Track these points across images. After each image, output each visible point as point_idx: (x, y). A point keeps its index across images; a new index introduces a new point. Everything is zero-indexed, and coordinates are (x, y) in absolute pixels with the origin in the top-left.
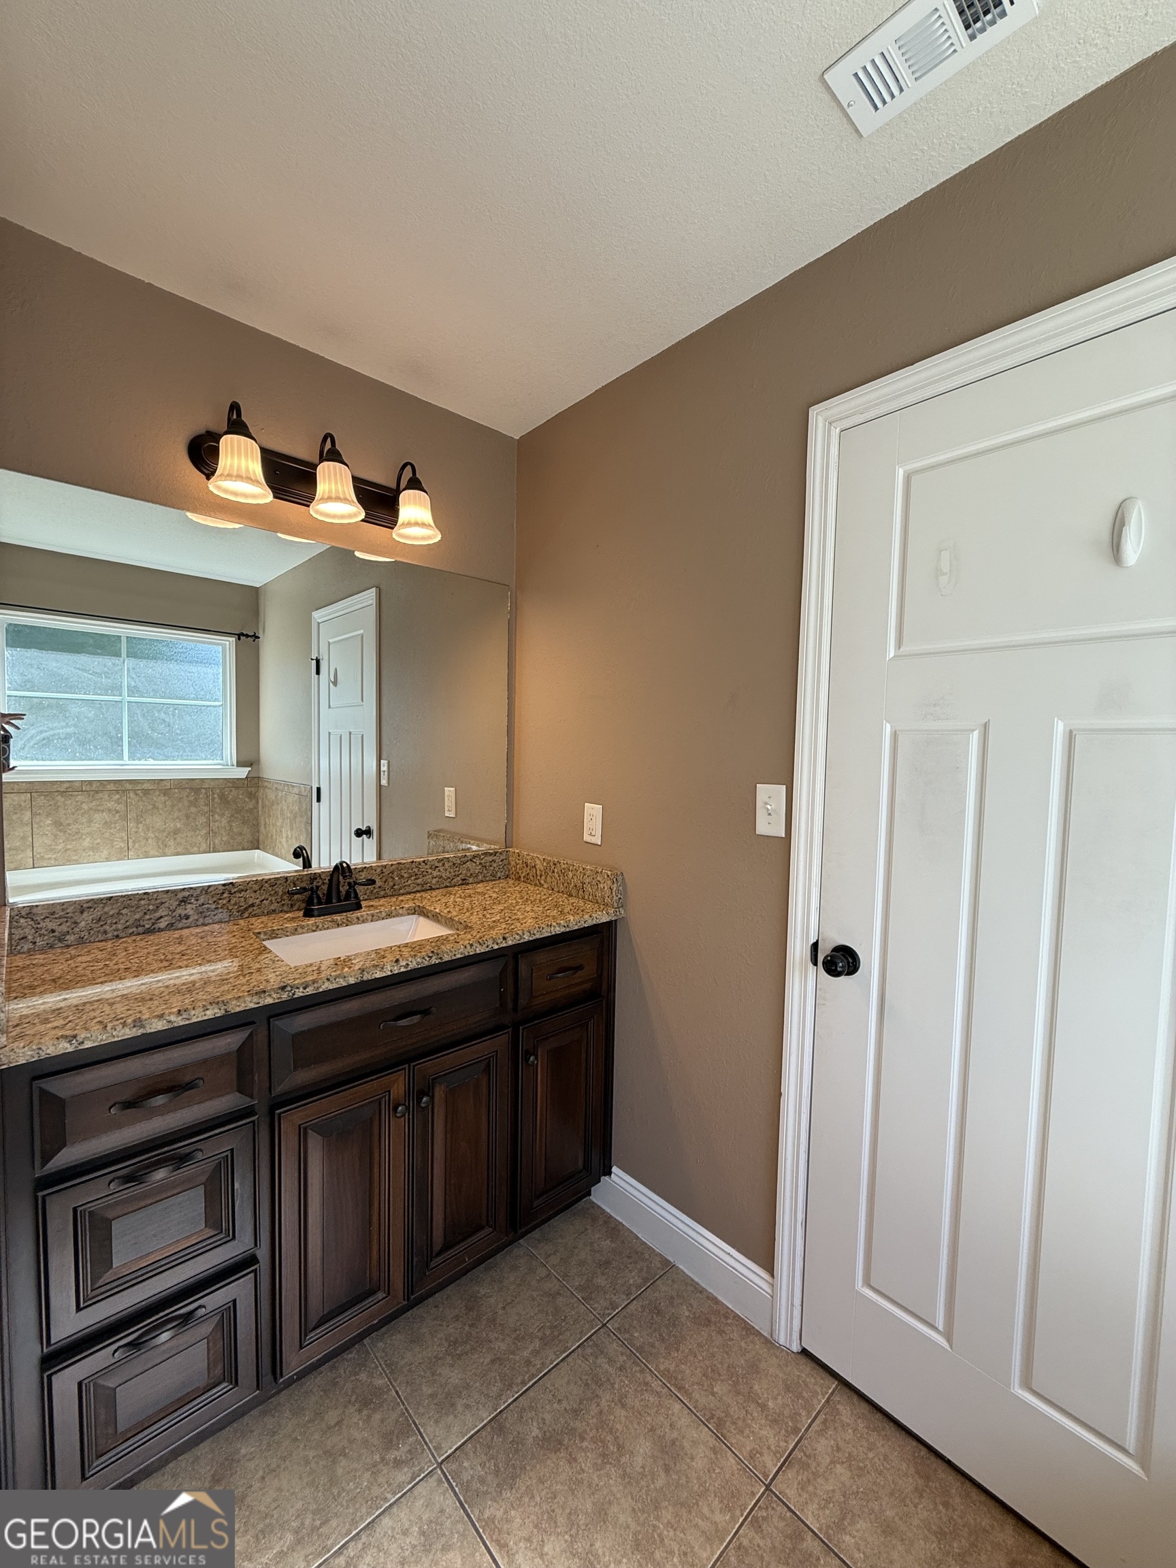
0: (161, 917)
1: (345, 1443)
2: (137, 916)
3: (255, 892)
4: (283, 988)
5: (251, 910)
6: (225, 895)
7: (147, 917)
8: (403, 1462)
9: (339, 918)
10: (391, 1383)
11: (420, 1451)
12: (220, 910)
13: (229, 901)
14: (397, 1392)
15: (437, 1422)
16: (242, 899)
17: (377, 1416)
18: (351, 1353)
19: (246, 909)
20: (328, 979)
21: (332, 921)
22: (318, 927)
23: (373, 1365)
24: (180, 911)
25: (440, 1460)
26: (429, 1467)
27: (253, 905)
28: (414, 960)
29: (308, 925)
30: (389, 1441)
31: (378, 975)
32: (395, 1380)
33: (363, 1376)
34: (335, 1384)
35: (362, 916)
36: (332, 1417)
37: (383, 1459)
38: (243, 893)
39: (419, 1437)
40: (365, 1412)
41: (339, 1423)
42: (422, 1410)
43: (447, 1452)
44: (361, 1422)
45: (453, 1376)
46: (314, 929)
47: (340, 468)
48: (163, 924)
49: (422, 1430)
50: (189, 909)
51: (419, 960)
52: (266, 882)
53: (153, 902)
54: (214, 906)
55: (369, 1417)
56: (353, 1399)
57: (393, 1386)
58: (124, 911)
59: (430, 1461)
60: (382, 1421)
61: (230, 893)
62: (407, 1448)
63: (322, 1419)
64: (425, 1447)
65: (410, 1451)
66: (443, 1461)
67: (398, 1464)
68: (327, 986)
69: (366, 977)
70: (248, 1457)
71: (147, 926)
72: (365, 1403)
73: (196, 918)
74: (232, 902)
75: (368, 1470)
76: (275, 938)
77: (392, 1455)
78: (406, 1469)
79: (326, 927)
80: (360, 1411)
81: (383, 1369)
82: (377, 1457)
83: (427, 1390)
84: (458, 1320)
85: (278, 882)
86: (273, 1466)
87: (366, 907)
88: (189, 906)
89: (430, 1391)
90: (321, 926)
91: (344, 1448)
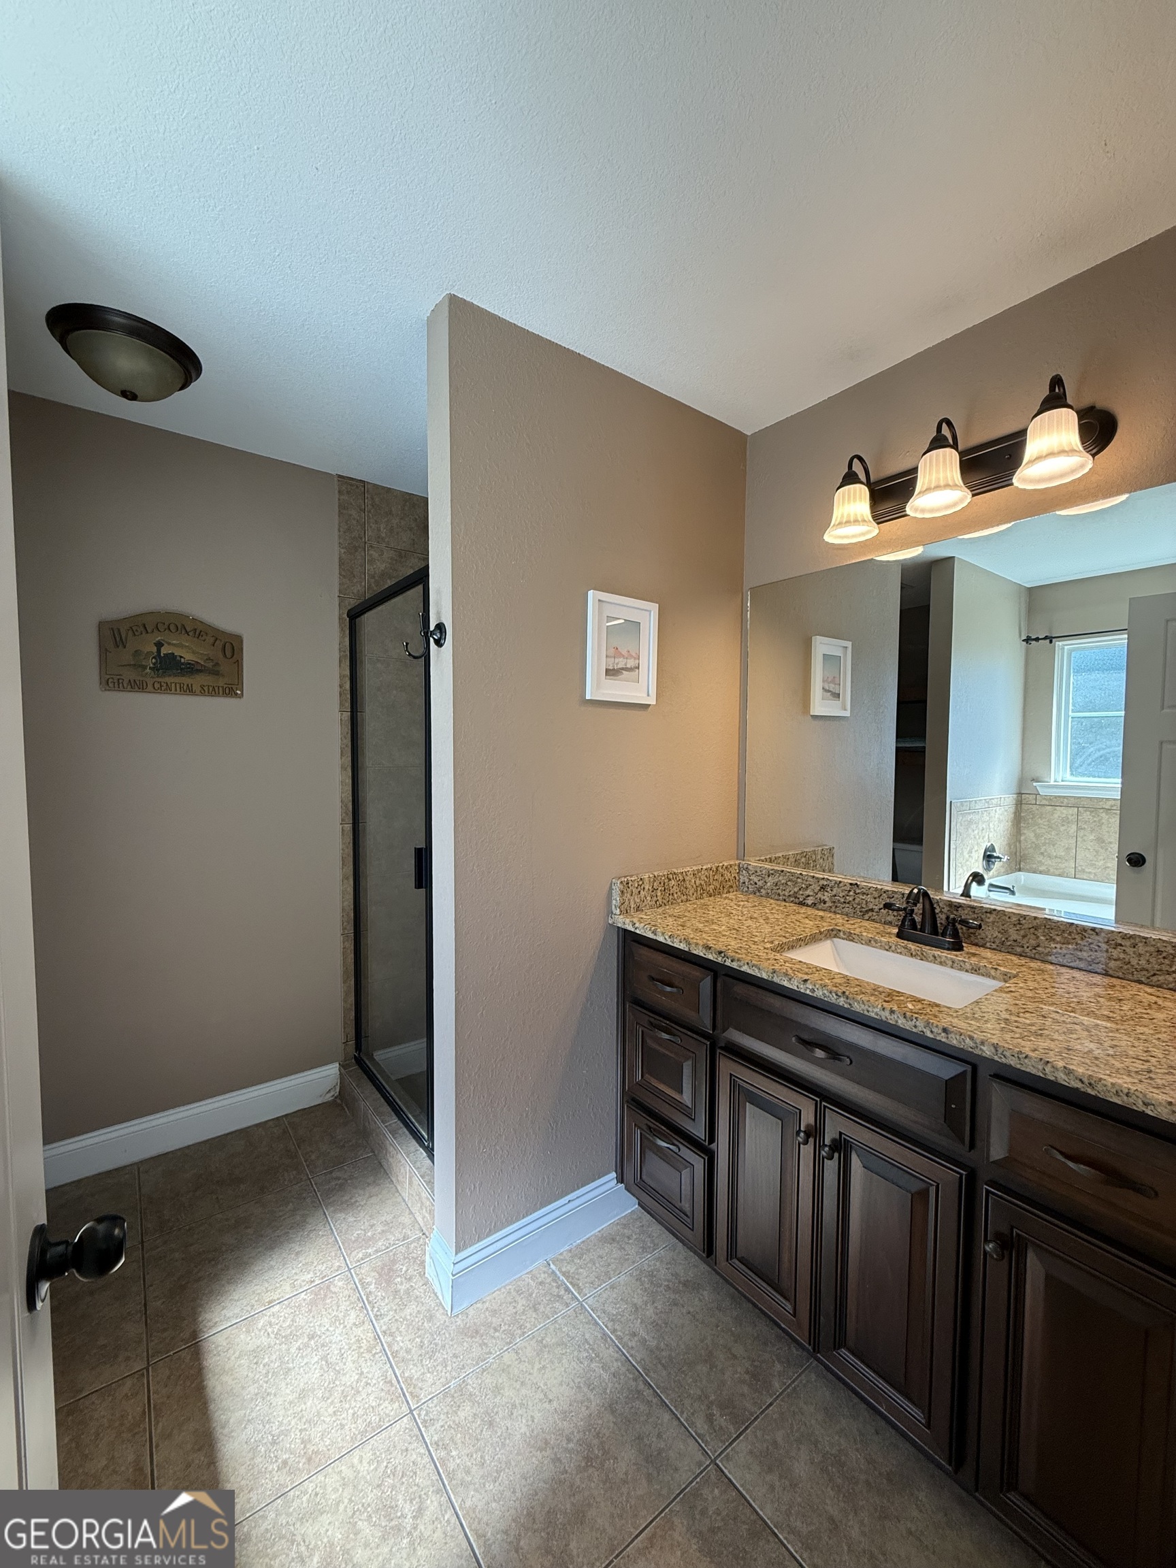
0: (809, 896)
1: (720, 1367)
2: (796, 890)
3: (875, 898)
4: (720, 953)
5: (870, 914)
6: (851, 893)
7: (801, 892)
8: (712, 1423)
9: (913, 947)
10: (778, 1397)
11: (723, 1438)
12: (847, 905)
13: (854, 899)
14: (771, 1404)
15: (751, 1452)
16: (864, 902)
17: (746, 1389)
18: (797, 1350)
19: (867, 912)
20: (748, 964)
21: (905, 948)
22: (890, 947)
23: (791, 1374)
24: (819, 895)
25: (717, 1462)
26: (710, 1450)
27: (872, 910)
28: (820, 990)
29: (881, 942)
30: (727, 1406)
31: (786, 984)
32: (782, 1400)
33: (778, 1367)
34: (765, 1344)
35: (940, 957)
36: (739, 1350)
37: (712, 1403)
38: (865, 896)
39: (735, 1436)
40: (747, 1377)
41: (735, 1357)
42: (759, 1433)
43: (726, 1468)
44: (736, 1376)
45: (801, 1467)
46: (887, 947)
47: (951, 453)
48: (810, 901)
49: (741, 1438)
50: (826, 896)
51: (826, 992)
52: (885, 892)
53: (804, 882)
54: (842, 900)
55: (743, 1382)
56: (756, 1363)
57: (775, 1400)
58: (789, 883)
59: (715, 1452)
60: (743, 1395)
61: (855, 893)
62: (724, 1424)
63: (736, 1342)
64: (727, 1444)
65: (721, 1428)
66: (718, 1466)
67: (710, 1418)
68: (745, 968)
69: (776, 980)
70: (701, 1297)
71: (801, 900)
72: (754, 1376)
73: (831, 905)
74: (857, 901)
75: (702, 1391)
76: (852, 941)
77: (716, 1411)
78: (706, 1427)
79: (899, 951)
80: (747, 1372)
81: (790, 1385)
82: (712, 1398)
83: (780, 1436)
84: (869, 1463)
85: (896, 896)
86: (697, 1317)
87: (968, 953)
88: (826, 894)
89: (779, 1440)
90: (893, 947)
91: (716, 1367)
